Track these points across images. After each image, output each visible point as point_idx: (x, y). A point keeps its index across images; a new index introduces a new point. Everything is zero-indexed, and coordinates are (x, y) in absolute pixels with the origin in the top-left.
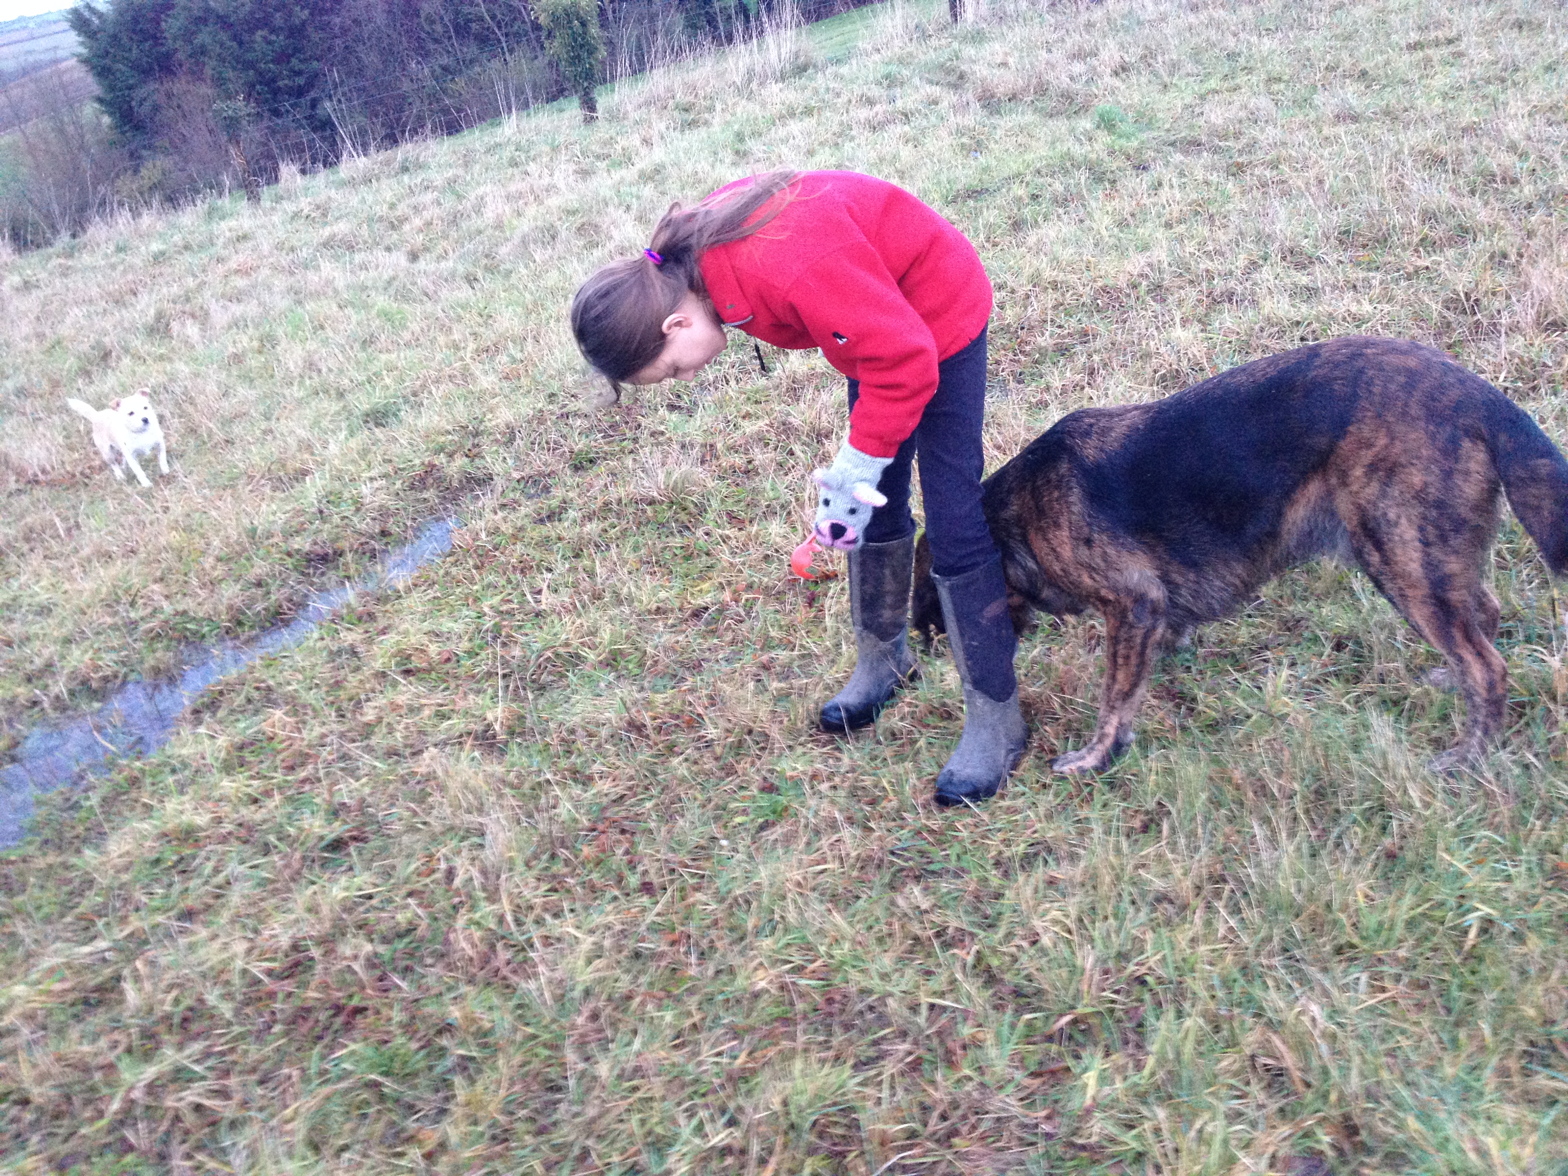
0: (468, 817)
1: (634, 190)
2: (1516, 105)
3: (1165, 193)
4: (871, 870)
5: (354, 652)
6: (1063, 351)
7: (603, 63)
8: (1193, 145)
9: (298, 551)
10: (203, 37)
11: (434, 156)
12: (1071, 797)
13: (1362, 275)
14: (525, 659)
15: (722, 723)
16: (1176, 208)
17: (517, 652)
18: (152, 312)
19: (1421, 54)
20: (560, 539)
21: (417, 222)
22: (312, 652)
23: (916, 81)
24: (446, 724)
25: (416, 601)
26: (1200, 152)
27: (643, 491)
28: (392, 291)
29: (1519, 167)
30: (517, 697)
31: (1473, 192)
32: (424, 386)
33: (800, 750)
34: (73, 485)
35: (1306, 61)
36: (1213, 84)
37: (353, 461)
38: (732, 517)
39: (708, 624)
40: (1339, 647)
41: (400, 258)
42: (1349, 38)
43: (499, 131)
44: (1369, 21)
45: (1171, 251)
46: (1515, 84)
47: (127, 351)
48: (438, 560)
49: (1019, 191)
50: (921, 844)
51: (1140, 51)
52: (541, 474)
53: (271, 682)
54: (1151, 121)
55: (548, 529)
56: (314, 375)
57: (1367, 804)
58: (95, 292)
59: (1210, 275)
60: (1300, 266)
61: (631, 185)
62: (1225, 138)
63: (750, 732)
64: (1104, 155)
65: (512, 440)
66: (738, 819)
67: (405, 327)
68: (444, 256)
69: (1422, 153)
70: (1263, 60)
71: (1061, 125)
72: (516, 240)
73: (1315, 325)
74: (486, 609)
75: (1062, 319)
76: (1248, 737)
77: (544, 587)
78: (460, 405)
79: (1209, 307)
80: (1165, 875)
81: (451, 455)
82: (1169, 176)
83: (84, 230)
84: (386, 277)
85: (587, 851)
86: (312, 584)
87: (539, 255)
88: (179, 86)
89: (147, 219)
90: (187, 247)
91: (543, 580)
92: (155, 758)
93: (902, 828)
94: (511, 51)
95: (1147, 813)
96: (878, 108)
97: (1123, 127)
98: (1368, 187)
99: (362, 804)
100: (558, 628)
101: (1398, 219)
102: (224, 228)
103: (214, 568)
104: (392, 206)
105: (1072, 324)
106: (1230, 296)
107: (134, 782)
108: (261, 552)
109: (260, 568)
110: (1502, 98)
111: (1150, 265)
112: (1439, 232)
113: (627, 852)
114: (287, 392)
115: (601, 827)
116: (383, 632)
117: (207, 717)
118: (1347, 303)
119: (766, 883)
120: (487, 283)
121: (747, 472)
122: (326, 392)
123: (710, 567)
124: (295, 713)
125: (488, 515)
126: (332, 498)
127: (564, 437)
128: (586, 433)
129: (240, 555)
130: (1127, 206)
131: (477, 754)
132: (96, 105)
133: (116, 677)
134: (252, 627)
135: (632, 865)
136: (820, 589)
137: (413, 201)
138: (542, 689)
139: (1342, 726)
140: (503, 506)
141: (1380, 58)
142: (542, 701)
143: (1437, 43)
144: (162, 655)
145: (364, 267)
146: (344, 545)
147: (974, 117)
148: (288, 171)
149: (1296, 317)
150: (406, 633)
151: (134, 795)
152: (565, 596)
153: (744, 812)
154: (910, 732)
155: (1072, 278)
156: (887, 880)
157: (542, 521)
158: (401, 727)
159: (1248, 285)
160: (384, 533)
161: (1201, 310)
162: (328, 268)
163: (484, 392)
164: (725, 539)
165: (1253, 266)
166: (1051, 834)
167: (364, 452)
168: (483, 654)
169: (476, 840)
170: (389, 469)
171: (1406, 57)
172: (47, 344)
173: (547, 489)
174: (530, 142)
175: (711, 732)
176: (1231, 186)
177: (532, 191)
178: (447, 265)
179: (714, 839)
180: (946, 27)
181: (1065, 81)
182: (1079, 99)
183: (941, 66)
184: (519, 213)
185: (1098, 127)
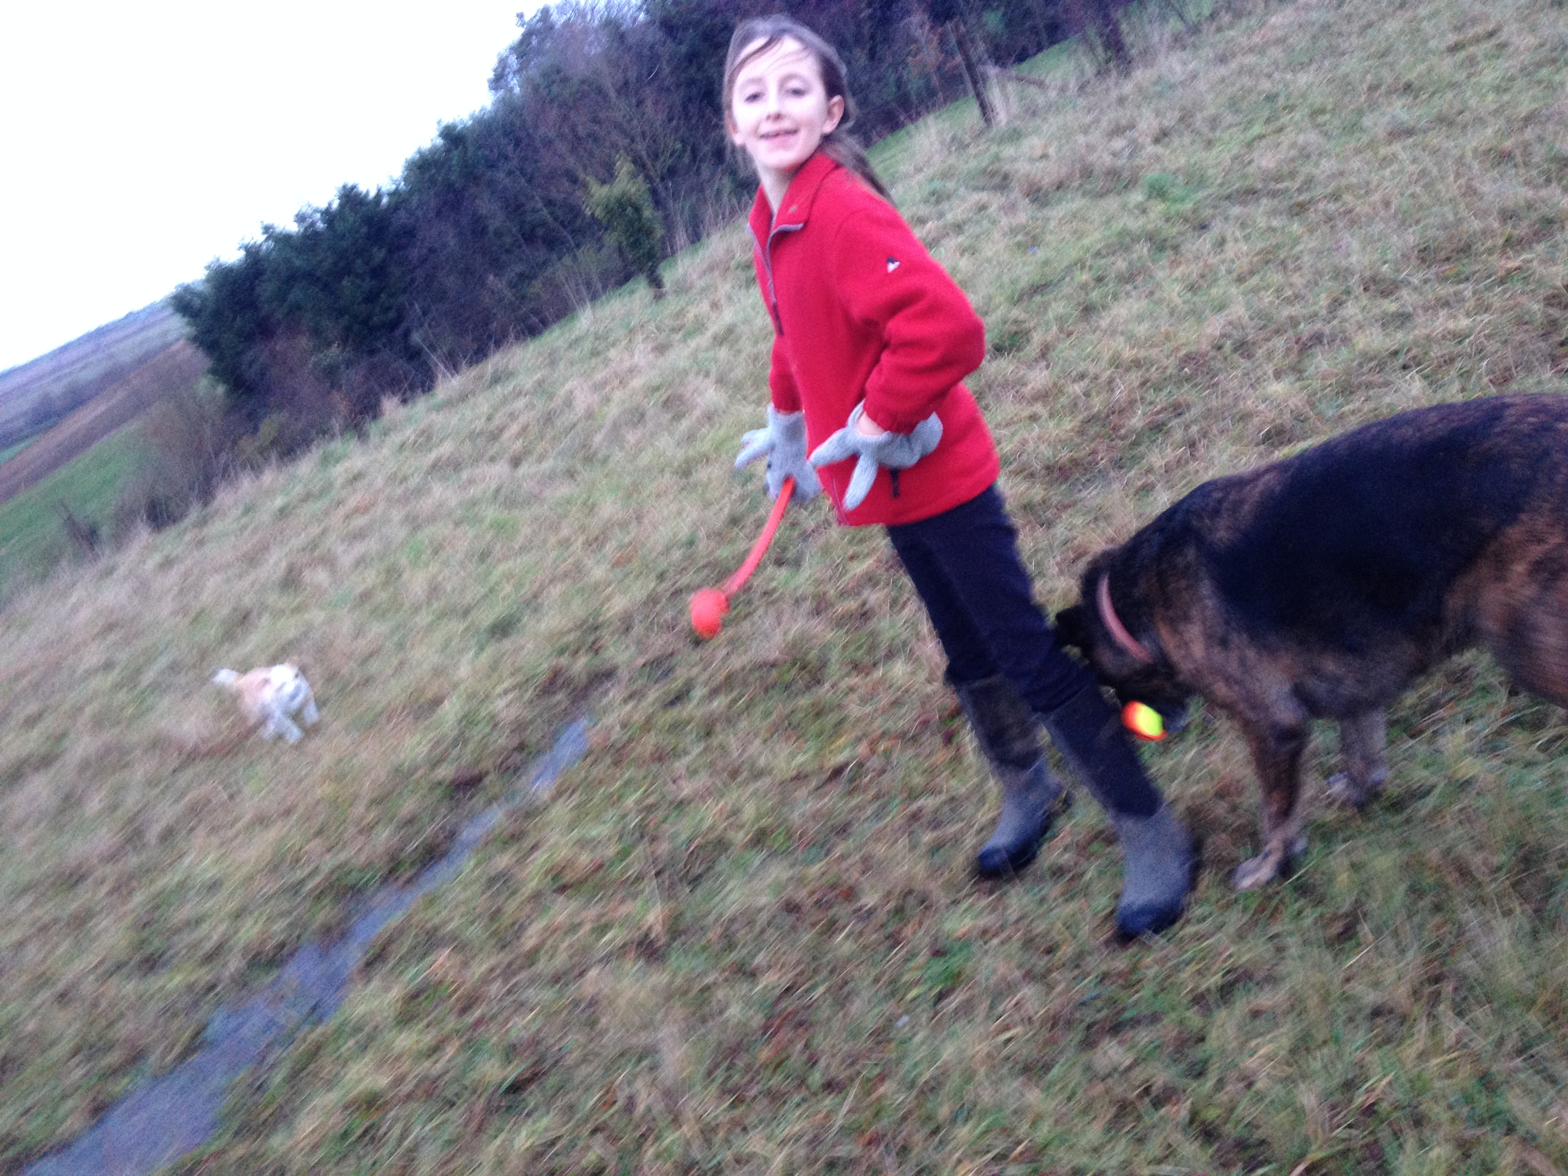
0: (641, 1036)
1: (711, 354)
3: (1230, 249)
4: (1062, 1028)
5: (509, 874)
6: (1157, 428)
7: (662, 240)
8: (1249, 194)
9: (445, 780)
10: (296, 294)
11: (522, 361)
12: (1260, 909)
13: (1451, 289)
14: (675, 852)
15: (881, 887)
16: (1245, 260)
17: (666, 845)
19: (1462, 55)
20: (691, 719)
21: (515, 428)
22: (470, 882)
23: (962, 190)
24: (607, 937)
25: (561, 811)
26: (1258, 200)
27: (764, 655)
28: (501, 500)
30: (672, 894)
31: (1548, 181)
32: (542, 588)
33: (964, 904)
34: (230, 751)
35: (1346, 86)
36: (1257, 130)
37: (487, 677)
38: (856, 665)
39: (849, 782)
41: (503, 467)
42: (1385, 54)
43: (577, 325)
44: (1403, 33)
45: (1249, 305)
47: (265, 608)
48: (578, 764)
49: (1084, 277)
50: (1112, 990)
51: (1177, 114)
52: (664, 656)
53: (436, 921)
54: (1202, 180)
55: (673, 714)
56: (441, 597)
58: (230, 555)
59: (1294, 322)
60: (1385, 294)
61: (707, 350)
62: (1279, 179)
63: (911, 892)
64: (1160, 223)
66: (913, 992)
67: (516, 531)
68: (541, 459)
69: (1487, 153)
70: (1304, 96)
71: (1112, 203)
72: (608, 424)
73: (1414, 352)
75: (1150, 395)
76: (1438, 809)
77: (684, 771)
78: (579, 600)
79: (1300, 353)
80: (1376, 985)
81: (575, 655)
82: (1232, 231)
83: (213, 497)
84: (493, 486)
86: (463, 808)
87: (631, 437)
88: (280, 345)
89: (268, 477)
90: (309, 496)
91: (680, 765)
92: (331, 1023)
93: (1086, 976)
94: (577, 245)
95: (1345, 915)
96: (929, 225)
97: (1176, 192)
98: (1438, 200)
100: (703, 812)
101: (1476, 225)
102: (339, 472)
103: (367, 812)
104: (489, 418)
105: (1162, 399)
106: (1318, 338)
107: (315, 1052)
109: (408, 806)
110: (1557, 79)
111: (1231, 324)
112: (1522, 230)
113: (804, 1049)
115: (775, 1022)
116: (533, 849)
118: (1443, 323)
119: (955, 1060)
120: (585, 474)
121: (863, 615)
122: (454, 611)
123: (844, 720)
124: (460, 952)
125: (619, 707)
126: (468, 720)
129: (390, 793)
130: (1193, 270)
131: (640, 965)
132: (209, 378)
133: (289, 941)
134: (412, 864)
135: (812, 1062)
136: (954, 725)
137: (508, 408)
138: (695, 881)
140: (631, 695)
141: (1422, 68)
142: (698, 894)
143: (1477, 40)
144: (325, 913)
145: (472, 481)
146: (487, 764)
147: (1024, 215)
148: (390, 405)
149: (1391, 345)
150: (555, 847)
153: (918, 983)
154: (1077, 864)
155: (1154, 353)
156: (1079, 1039)
157: (671, 704)
158: (565, 946)
159: (1336, 323)
160: (523, 745)
161: (1293, 357)
162: (438, 490)
163: (597, 583)
165: (1337, 303)
166: (1247, 956)
167: (494, 666)
168: (633, 854)
169: (651, 1060)
170: (520, 678)
171: (1449, 60)
172: (192, 615)
173: (671, 670)
174: (608, 330)
175: (870, 899)
176: (1296, 227)
177: (616, 375)
178: (547, 465)
180: (982, 133)
181: (1108, 160)
182: (1126, 174)
183: (984, 171)
184: (607, 400)
185: (1150, 197)
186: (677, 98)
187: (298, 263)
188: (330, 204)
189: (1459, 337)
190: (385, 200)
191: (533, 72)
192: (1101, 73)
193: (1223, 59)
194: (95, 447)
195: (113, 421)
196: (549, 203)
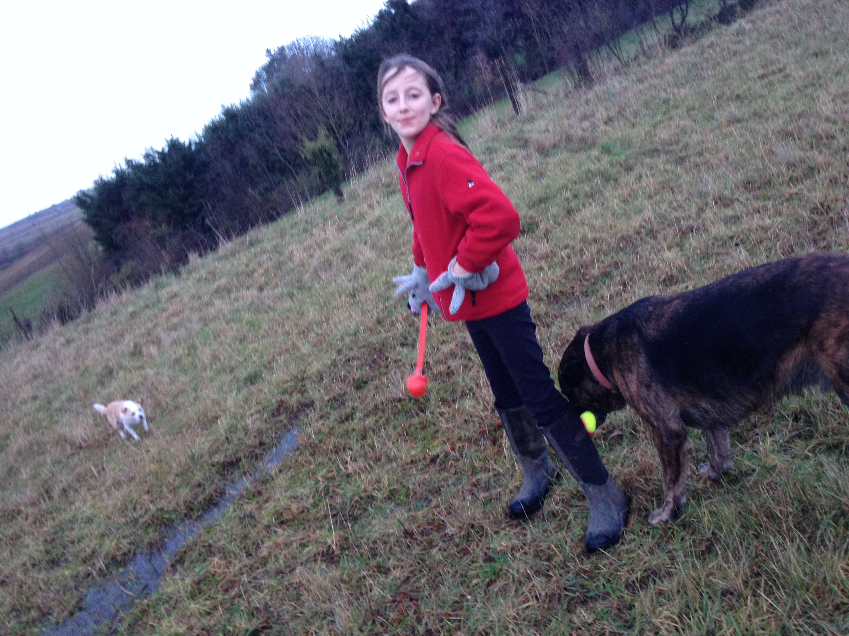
0: (323, 605)
1: (368, 232)
2: (824, 96)
3: (644, 181)
4: (555, 602)
5: (251, 516)
6: (606, 275)
7: (343, 171)
8: (654, 152)
9: (218, 463)
10: (144, 198)
11: (265, 235)
12: (661, 537)
13: (761, 204)
14: (344, 503)
15: (456, 524)
16: (652, 187)
17: (339, 500)
18: (132, 345)
19: (766, 80)
20: (354, 430)
21: (261, 271)
22: (230, 519)
23: (503, 148)
24: (306, 550)
25: (282, 480)
26: (659, 155)
27: (394, 395)
28: (252, 310)
29: (834, 129)
30: (342, 527)
31: (812, 148)
32: (273, 358)
33: (502, 533)
34: (99, 446)
35: (705, 95)
36: (659, 118)
37: (242, 407)
38: (444, 401)
39: (440, 465)
40: (796, 419)
41: (254, 292)
42: (726, 79)
43: (296, 216)
44: (735, 69)
45: (654, 211)
46: (820, 85)
47: (121, 368)
48: (291, 454)
49: (568, 194)
50: (581, 581)
51: (617, 109)
52: (339, 395)
53: (211, 542)
54: (629, 144)
55: (346, 426)
56: (218, 362)
57: (834, 512)
58: (102, 339)
59: (678, 220)
60: (727, 205)
61: (366, 230)
62: (671, 144)
63: (473, 526)
64: (607, 167)
65: (322, 378)
66: (475, 581)
67: (260, 327)
68: (276, 286)
69: (779, 132)
70: (683, 101)
71: (582, 156)
72: (312, 270)
73: (742, 236)
74: (320, 478)
75: (602, 258)
76: (756, 483)
77: (349, 459)
78: (293, 365)
79: (681, 237)
80: (725, 578)
81: (291, 394)
82: (645, 171)
83: (94, 307)
84: (248, 303)
85: (392, 615)
86: (227, 480)
87: (324, 276)
88: (134, 225)
89: (125, 296)
90: (147, 306)
91: (347, 456)
92: (154, 596)
93: (568, 572)
94: (297, 173)
95: (708, 540)
97: (615, 150)
98: (754, 156)
99: (266, 607)
100: (359, 482)
101: (774, 170)
102: (164, 293)
103: (174, 480)
104: (247, 265)
105: (608, 260)
106: (691, 229)
107: (144, 612)
108: (198, 467)
109: (198, 476)
110: (815, 94)
111: (645, 221)
112: (798, 173)
113: (415, 612)
114: (204, 375)
115: (398, 599)
116: (266, 501)
117: (179, 567)
118: (757, 221)
119: (496, 619)
120: (299, 296)
121: (448, 374)
122: (225, 370)
123: (437, 432)
124: (225, 558)
125: (314, 424)
126: (232, 429)
127: (348, 372)
128: (360, 367)
129: (187, 471)
130: (626, 191)
131: (324, 566)
132: (95, 242)
133: (130, 551)
134: (198, 511)
135: (419, 620)
136: (498, 434)
137: (257, 260)
138: (355, 519)
139: (809, 466)
140: (321, 417)
141: (745, 87)
142: (356, 527)
143: (774, 73)
144: (153, 535)
145: (236, 299)
146: (241, 455)
147: (536, 160)
148: (193, 257)
149: (729, 233)
150: (278, 500)
151: (145, 620)
152: (361, 462)
153: (478, 576)
154: (563, 511)
155: (604, 235)
156: (565, 606)
157: (343, 422)
158: (282, 556)
159: (700, 221)
160: (261, 444)
161: (678, 239)
162: (218, 303)
163: (304, 355)
164: (441, 414)
165: (701, 210)
166: (654, 563)
167: (246, 401)
168: (321, 505)
169: (329, 618)
170: (260, 407)
171: (759, 84)
172: (81, 371)
173: (343, 403)
174: (312, 219)
175: (451, 530)
176: (679, 170)
177: (316, 243)
178: (278, 291)
179: (463, 596)
180: (513, 118)
181: (580, 132)
182: (589, 141)
183: (515, 138)
184: (311, 256)
185: (602, 153)
186: (351, 95)
187: (145, 180)
188: (163, 150)
189: (765, 229)
190: (193, 147)
191: (275, 81)
192: (577, 87)
193: (641, 81)
194: (30, 279)
195: (42, 264)
196: (282, 150)
